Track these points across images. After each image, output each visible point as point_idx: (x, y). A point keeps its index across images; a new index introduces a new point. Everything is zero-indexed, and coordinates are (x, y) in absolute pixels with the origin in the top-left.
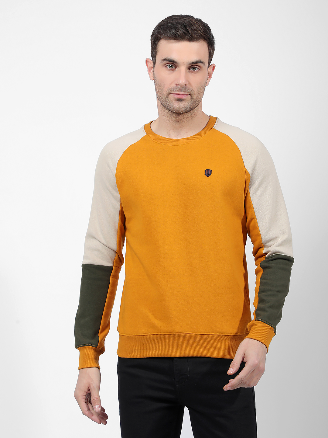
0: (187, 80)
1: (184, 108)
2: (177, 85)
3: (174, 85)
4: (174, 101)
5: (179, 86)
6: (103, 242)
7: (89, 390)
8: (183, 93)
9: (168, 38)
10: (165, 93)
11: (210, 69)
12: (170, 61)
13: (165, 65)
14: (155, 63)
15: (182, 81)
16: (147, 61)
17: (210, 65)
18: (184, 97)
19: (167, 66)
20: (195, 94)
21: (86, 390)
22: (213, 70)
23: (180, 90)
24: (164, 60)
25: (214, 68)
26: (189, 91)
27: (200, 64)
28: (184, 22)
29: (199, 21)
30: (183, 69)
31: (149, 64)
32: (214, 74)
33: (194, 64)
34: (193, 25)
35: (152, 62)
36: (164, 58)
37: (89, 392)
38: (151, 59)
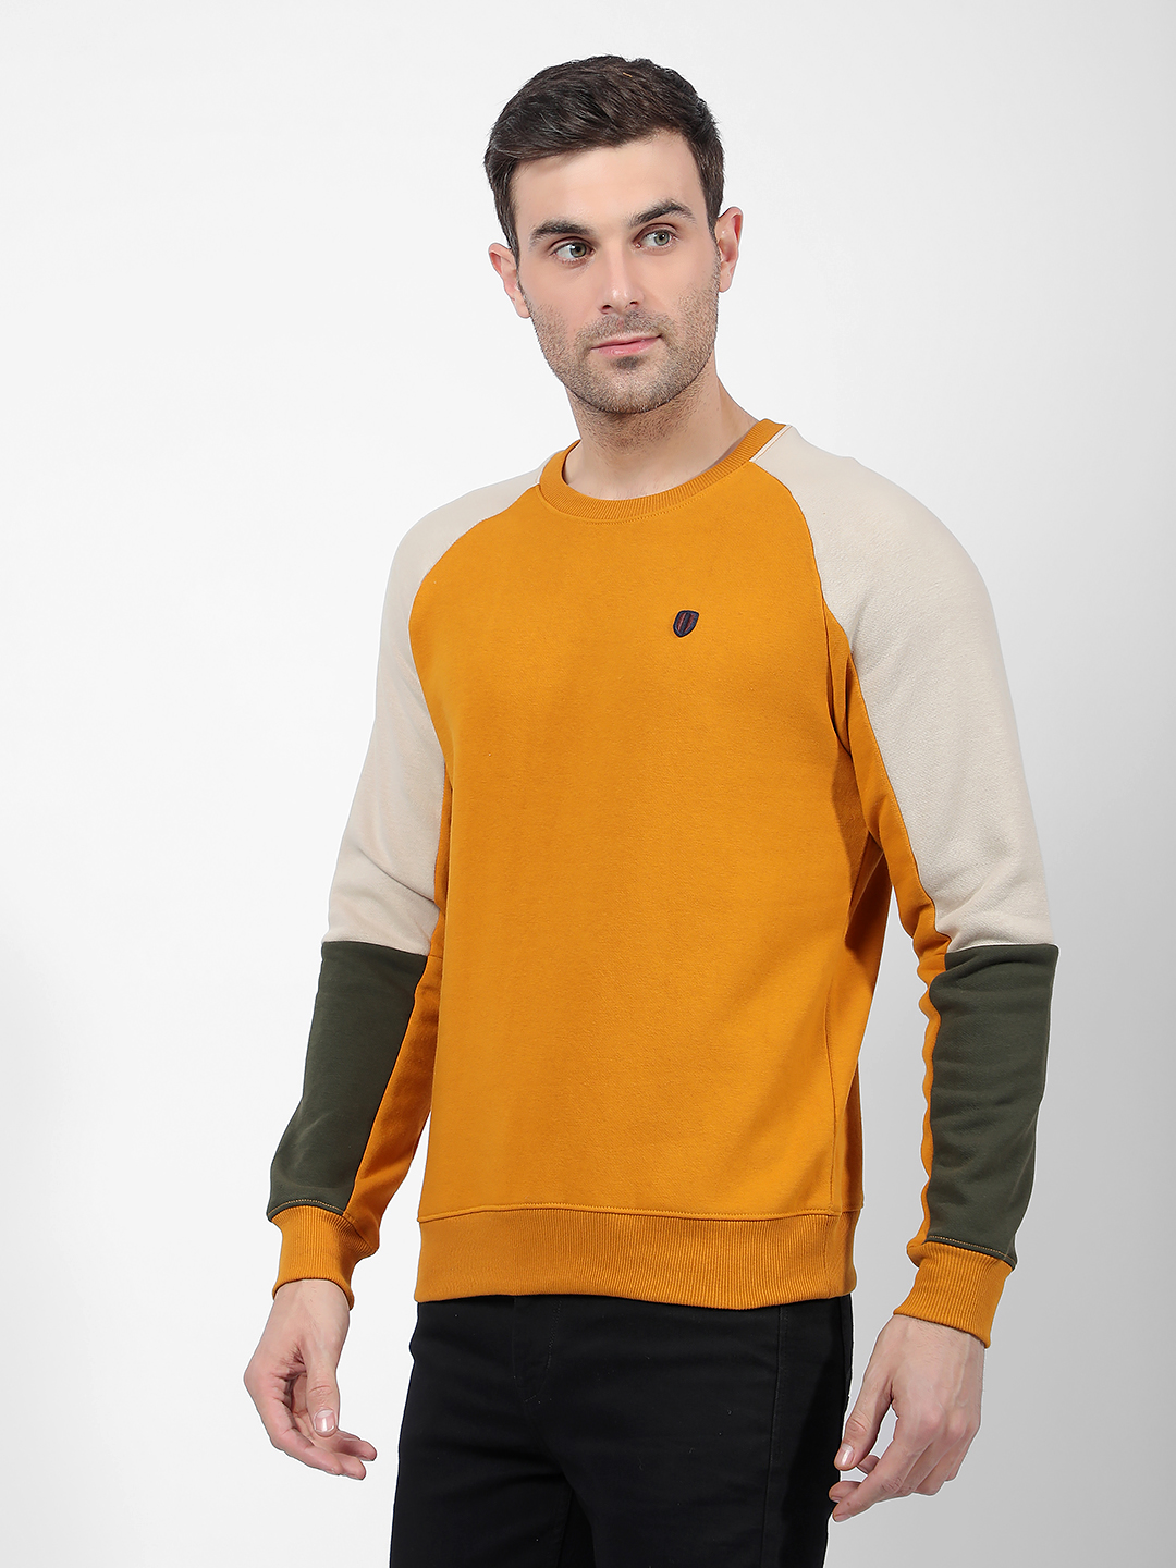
0: (635, 284)
1: (649, 393)
2: (607, 311)
3: (595, 317)
4: (610, 373)
5: (614, 315)
6: (388, 865)
7: (298, 1359)
8: (632, 335)
9: (540, 153)
10: (572, 353)
11: (724, 231)
12: (560, 231)
13: (552, 250)
14: (517, 254)
15: (619, 294)
16: (493, 255)
17: (721, 213)
18: (640, 351)
19: (555, 252)
20: (679, 329)
21: (289, 1357)
22: (737, 229)
23: (624, 326)
24: (542, 231)
25: (738, 220)
26: (655, 323)
27: (671, 217)
28: (582, 81)
29: (644, 65)
30: (613, 247)
31: (503, 264)
32: (744, 247)
33: (649, 219)
34: (617, 84)
35: (509, 253)
36: (539, 224)
37: (298, 1366)
38: (505, 242)
